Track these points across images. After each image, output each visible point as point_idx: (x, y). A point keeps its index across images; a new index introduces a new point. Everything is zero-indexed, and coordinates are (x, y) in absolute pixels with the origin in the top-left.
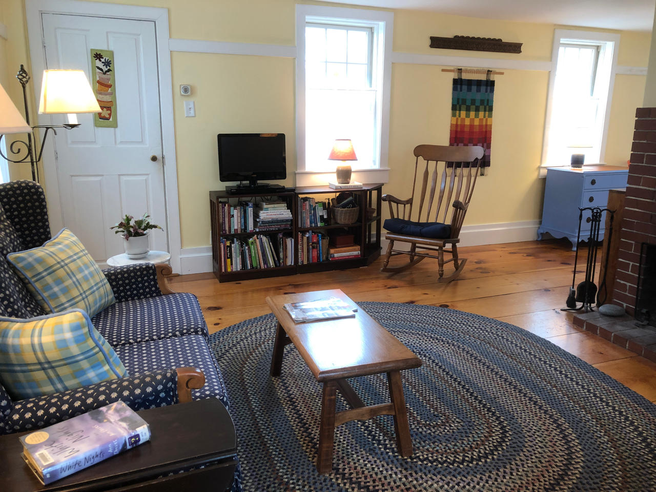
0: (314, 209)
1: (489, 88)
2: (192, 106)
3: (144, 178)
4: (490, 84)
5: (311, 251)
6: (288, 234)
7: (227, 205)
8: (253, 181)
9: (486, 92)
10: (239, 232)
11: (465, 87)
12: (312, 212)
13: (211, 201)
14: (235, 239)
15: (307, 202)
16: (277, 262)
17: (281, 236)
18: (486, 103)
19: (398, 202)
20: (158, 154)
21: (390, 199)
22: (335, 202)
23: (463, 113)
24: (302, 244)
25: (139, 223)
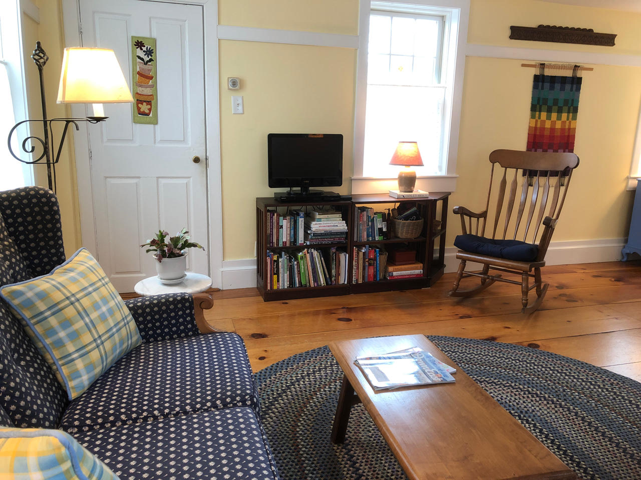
0: (373, 221)
1: (575, 86)
2: (240, 101)
3: (185, 181)
4: (576, 82)
5: (367, 268)
6: (342, 248)
7: (275, 214)
8: (305, 188)
9: (571, 90)
10: (288, 245)
11: (547, 85)
12: (370, 223)
13: (258, 209)
14: (283, 253)
15: (365, 213)
16: (329, 280)
17: (334, 251)
18: (570, 102)
19: (471, 215)
20: (202, 156)
21: (462, 212)
22: (396, 213)
23: (544, 115)
24: (358, 260)
25: (175, 240)
